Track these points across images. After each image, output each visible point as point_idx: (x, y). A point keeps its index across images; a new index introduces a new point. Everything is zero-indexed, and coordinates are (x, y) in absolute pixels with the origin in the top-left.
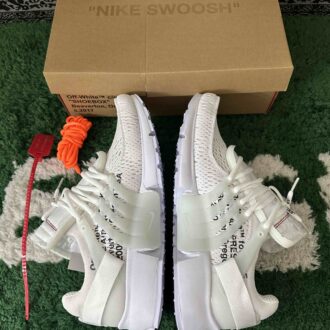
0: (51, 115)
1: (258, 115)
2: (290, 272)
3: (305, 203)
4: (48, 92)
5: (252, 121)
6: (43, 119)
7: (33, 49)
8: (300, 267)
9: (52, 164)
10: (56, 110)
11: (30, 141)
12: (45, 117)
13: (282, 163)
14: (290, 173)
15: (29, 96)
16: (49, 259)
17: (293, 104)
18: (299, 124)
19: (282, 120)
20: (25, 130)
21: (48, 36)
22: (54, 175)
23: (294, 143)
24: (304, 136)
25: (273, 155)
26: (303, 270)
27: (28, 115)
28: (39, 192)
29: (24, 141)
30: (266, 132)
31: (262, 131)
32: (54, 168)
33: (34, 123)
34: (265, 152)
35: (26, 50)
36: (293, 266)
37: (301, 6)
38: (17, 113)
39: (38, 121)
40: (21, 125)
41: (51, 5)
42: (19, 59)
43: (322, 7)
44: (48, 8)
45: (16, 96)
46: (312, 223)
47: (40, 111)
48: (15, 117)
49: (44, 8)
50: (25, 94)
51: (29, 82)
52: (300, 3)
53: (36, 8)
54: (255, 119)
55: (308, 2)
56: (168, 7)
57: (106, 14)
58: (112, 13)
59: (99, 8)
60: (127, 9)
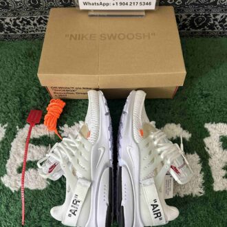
1: (167, 99)
2: (186, 197)
3: (196, 154)
4: (39, 84)
5: (163, 103)
6: (35, 100)
7: (30, 57)
8: (192, 194)
9: (40, 128)
10: (44, 94)
11: (27, 114)
12: (37, 99)
13: (182, 129)
14: (187, 135)
15: (28, 86)
16: (38, 187)
17: (189, 92)
18: (192, 105)
19: (182, 102)
20: (25, 107)
21: (40, 50)
22: (42, 135)
23: (189, 117)
24: (195, 113)
25: (176, 124)
26: (194, 196)
27: (27, 98)
28: (32, 145)
29: (23, 114)
30: (172, 109)
31: (169, 109)
32: (42, 131)
33: (30, 103)
34: (172, 122)
35: (27, 58)
36: (188, 193)
37: (195, 32)
38: (20, 96)
39: (32, 102)
40: (22, 104)
41: (42, 31)
42: (21, 63)
43: (208, 33)
44: (40, 32)
45: (19, 86)
46: (199, 167)
47: (34, 95)
48: (19, 99)
49: (38, 32)
50: (25, 85)
51: (27, 77)
52: (194, 30)
53: (32, 33)
54: (166, 101)
55: (199, 30)
56: (112, 35)
57: (75, 39)
58: (79, 39)
59: (72, 35)
60: (88, 37)
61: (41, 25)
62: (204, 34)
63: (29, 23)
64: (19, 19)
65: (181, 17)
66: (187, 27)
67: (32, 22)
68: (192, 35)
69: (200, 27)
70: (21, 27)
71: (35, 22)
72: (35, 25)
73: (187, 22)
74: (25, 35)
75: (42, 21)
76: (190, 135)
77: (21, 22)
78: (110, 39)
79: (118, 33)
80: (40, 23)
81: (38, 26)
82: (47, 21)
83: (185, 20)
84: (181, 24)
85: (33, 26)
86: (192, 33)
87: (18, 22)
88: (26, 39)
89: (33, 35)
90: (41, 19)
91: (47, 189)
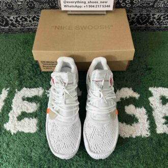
0: (33, 71)
1: (122, 71)
2: (137, 137)
3: (143, 108)
5: (120, 74)
6: (30, 72)
7: (26, 44)
8: (141, 136)
10: (36, 68)
11: (23, 81)
13: (133, 91)
14: (137, 96)
15: (24, 63)
16: (30, 131)
17: (137, 67)
18: (140, 75)
19: (133, 74)
20: (22, 77)
21: (33, 39)
22: (33, 95)
23: (138, 83)
24: (142, 80)
25: (129, 88)
26: (143, 137)
27: (23, 71)
28: (26, 102)
29: (21, 82)
30: (126, 78)
31: (124, 78)
32: (33, 92)
33: (26, 74)
34: (126, 86)
35: (24, 44)
36: (138, 135)
37: (141, 27)
38: (19, 70)
39: (27, 73)
40: (20, 75)
41: (35, 26)
42: (20, 48)
43: (149, 27)
44: (33, 27)
45: (18, 63)
46: (146, 117)
47: (29, 69)
48: (18, 71)
49: (32, 27)
50: (22, 62)
51: (24, 57)
52: (139, 26)
53: (28, 27)
54: (121, 73)
55: (143, 26)
56: (84, 26)
57: (58, 29)
58: (61, 29)
59: (56, 27)
60: (67, 27)
61: (35, 22)
62: (147, 29)
63: (26, 20)
64: (19, 17)
65: (131, 16)
66: (135, 23)
67: (28, 19)
68: (139, 29)
69: (144, 24)
70: (21, 23)
71: (31, 19)
72: (30, 21)
73: (134, 20)
74: (23, 29)
75: (35, 19)
76: (139, 95)
77: (21, 19)
78: (82, 29)
79: (88, 25)
80: (34, 20)
81: (32, 22)
82: (38, 19)
83: (133, 18)
84: (131, 21)
85: (29, 22)
86: (138, 27)
87: (19, 19)
88: (23, 32)
89: (29, 29)
90: (35, 17)
91: (37, 132)
